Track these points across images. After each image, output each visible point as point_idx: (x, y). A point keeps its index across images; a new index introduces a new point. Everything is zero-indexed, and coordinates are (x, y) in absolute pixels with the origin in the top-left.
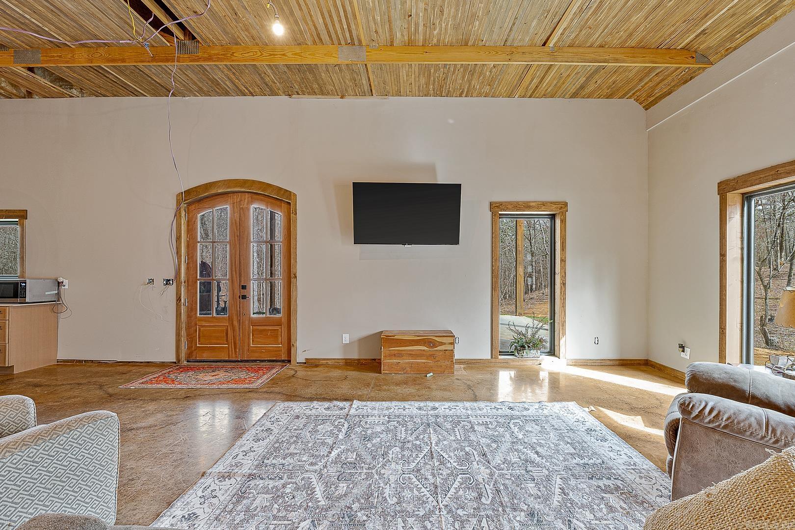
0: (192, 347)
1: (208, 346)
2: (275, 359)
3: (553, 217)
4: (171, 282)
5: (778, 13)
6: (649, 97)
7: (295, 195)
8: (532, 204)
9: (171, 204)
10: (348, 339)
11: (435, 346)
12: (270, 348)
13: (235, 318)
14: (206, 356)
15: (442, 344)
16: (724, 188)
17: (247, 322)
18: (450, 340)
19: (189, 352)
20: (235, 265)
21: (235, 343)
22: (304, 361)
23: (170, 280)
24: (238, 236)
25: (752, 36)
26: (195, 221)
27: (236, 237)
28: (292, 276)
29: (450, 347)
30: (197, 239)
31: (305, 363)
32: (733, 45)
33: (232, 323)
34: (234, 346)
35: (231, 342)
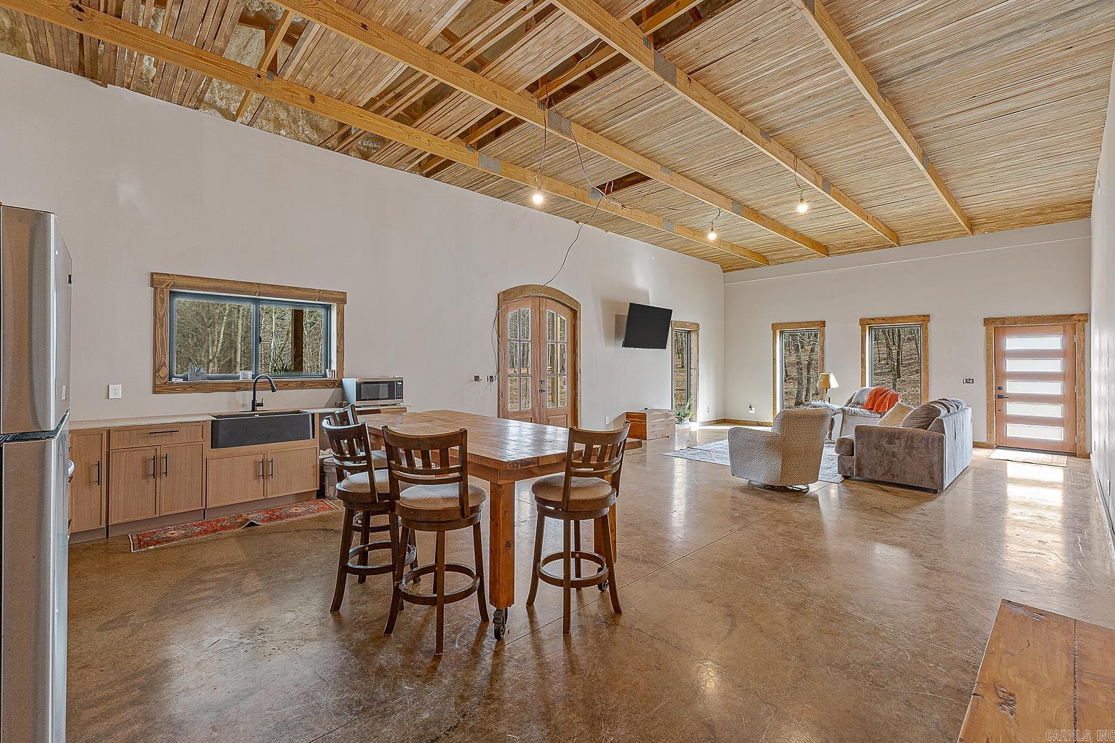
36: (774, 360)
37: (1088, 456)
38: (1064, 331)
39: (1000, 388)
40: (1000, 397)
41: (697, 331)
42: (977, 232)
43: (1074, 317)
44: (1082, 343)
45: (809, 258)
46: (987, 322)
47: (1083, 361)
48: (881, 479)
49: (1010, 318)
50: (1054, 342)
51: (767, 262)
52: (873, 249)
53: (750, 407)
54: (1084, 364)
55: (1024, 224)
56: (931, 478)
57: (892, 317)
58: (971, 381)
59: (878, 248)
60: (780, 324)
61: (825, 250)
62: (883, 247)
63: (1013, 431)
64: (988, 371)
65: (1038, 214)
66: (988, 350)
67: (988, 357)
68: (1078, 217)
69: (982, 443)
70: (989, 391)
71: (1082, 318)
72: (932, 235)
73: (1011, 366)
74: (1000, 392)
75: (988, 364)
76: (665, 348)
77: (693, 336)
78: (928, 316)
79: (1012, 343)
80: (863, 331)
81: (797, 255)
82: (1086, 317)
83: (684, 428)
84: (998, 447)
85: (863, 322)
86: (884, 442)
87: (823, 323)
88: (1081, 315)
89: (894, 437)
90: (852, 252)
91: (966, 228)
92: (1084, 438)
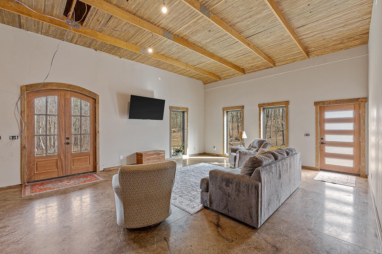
0: (31, 174)
1: (44, 172)
2: (86, 172)
3: (184, 112)
4: (17, 138)
5: (235, 76)
6: (206, 82)
7: (98, 96)
8: (180, 108)
9: (18, 92)
10: (122, 157)
11: (159, 155)
12: (84, 167)
13: (62, 155)
14: (42, 178)
15: (162, 154)
16: (224, 109)
17: (70, 156)
18: (164, 152)
19: (28, 177)
20: (62, 127)
21: (62, 167)
22: (103, 170)
23: (15, 136)
24: (63, 112)
25: (230, 78)
26: (33, 103)
27: (62, 113)
28: (97, 132)
29: (163, 155)
30: (35, 113)
31: (104, 171)
32: (226, 78)
33: (60, 157)
34: (62, 169)
35: (60, 168)
36: (224, 125)
37: (366, 177)
38: (354, 108)
39: (322, 139)
40: (322, 143)
41: (187, 111)
42: (310, 56)
43: (360, 99)
44: (364, 114)
45: (237, 75)
46: (316, 103)
47: (364, 123)
48: (222, 212)
49: (327, 101)
50: (349, 114)
51: (220, 79)
52: (264, 69)
53: (214, 147)
54: (365, 126)
55: (334, 50)
56: (250, 217)
57: (272, 103)
58: (308, 135)
59: (266, 68)
60: (226, 108)
61: (243, 71)
62: (268, 68)
63: (329, 161)
64: (317, 129)
65: (341, 43)
66: (316, 119)
67: (316, 122)
68: (361, 44)
69: (313, 168)
70: (317, 140)
71: (364, 100)
72: (289, 60)
73: (328, 126)
74: (322, 141)
75: (317, 126)
76: (162, 119)
77: (186, 114)
78: (288, 102)
79: (328, 115)
80: (260, 110)
81: (231, 74)
82: (366, 99)
83: (179, 158)
84: (321, 170)
85: (260, 106)
86: (224, 184)
87: (243, 107)
88: (363, 98)
89: (229, 181)
90: (255, 71)
91: (305, 54)
92: (365, 166)
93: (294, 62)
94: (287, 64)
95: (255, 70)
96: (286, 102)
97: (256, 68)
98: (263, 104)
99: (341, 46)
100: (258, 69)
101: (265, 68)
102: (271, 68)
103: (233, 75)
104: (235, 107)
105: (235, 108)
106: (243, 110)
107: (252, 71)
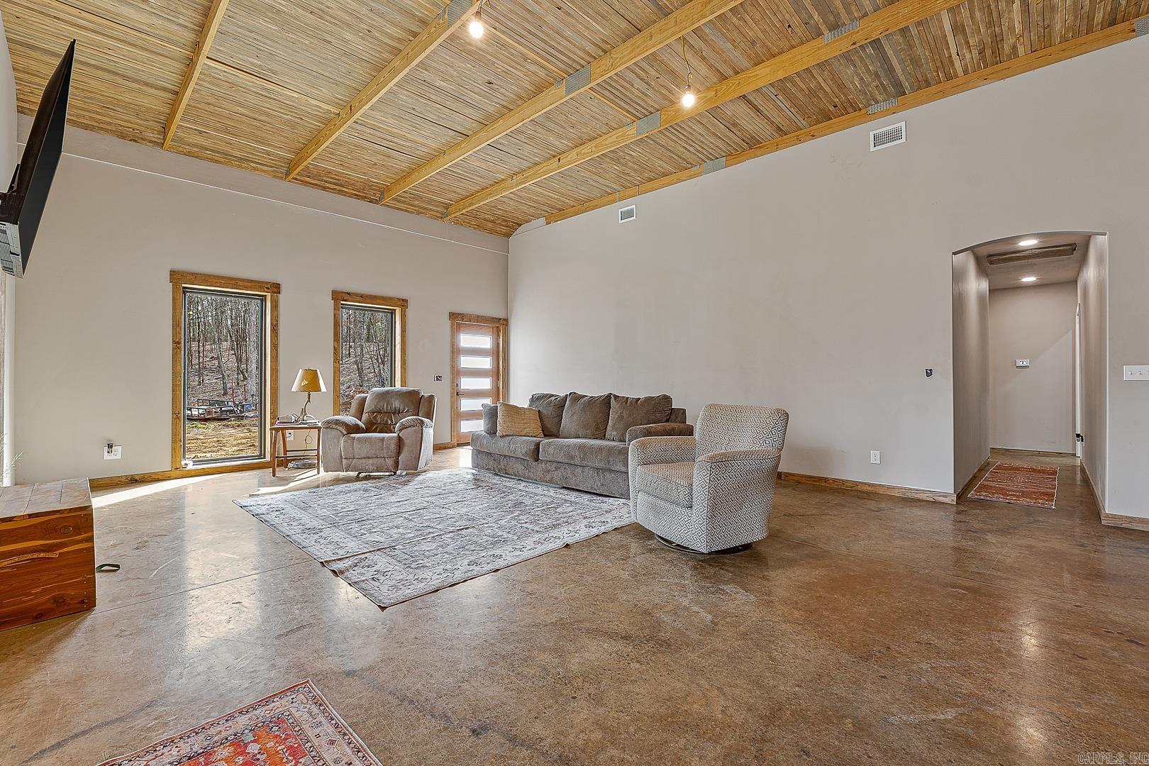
52: (351, 195)
93: (419, 213)
94: (406, 211)
95: (328, 185)
96: (403, 300)
97: (334, 181)
98: (348, 294)
99: (490, 225)
100: (335, 187)
101: (356, 195)
102: (370, 202)
103: (240, 159)
104: (243, 280)
105: (241, 283)
106: (277, 296)
107: (316, 185)
